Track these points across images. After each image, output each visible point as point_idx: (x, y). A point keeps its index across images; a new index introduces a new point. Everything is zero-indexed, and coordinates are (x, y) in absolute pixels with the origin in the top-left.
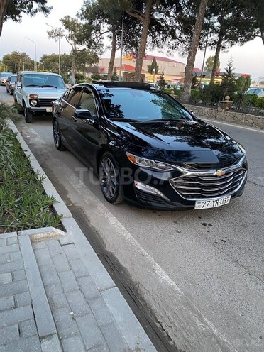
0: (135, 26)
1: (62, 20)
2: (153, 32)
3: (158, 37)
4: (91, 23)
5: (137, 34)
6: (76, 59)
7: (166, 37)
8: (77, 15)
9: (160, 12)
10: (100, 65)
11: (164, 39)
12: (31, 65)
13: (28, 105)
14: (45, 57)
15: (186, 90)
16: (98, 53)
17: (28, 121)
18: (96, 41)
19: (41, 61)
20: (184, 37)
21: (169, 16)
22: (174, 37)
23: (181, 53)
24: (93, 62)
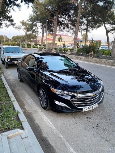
0: (51, 24)
1: (21, 22)
2: (59, 26)
3: (61, 28)
4: (33, 23)
5: (52, 26)
6: (27, 37)
7: (65, 28)
8: (27, 20)
9: (62, 18)
10: (38, 39)
11: (64, 28)
13: (6, 61)
14: (14, 37)
15: (75, 49)
16: (36, 35)
17: (6, 68)
18: (35, 30)
19: (12, 39)
20: (72, 27)
21: (66, 19)
22: (68, 27)
23: (72, 34)
24: (35, 38)
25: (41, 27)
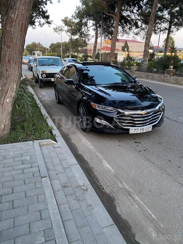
0: (110, 21)
1: (63, 20)
2: (123, 25)
3: (126, 27)
4: (81, 21)
5: (112, 26)
6: (72, 45)
7: (131, 27)
8: (72, 17)
9: (127, 11)
10: (88, 47)
11: (130, 29)
12: (43, 50)
13: (40, 77)
14: (52, 45)
15: (144, 63)
16: (87, 40)
17: (40, 87)
18: (84, 32)
19: (50, 47)
20: (144, 26)
21: (133, 13)
22: (137, 27)
23: (142, 37)
24: (84, 46)
25: (93, 27)
